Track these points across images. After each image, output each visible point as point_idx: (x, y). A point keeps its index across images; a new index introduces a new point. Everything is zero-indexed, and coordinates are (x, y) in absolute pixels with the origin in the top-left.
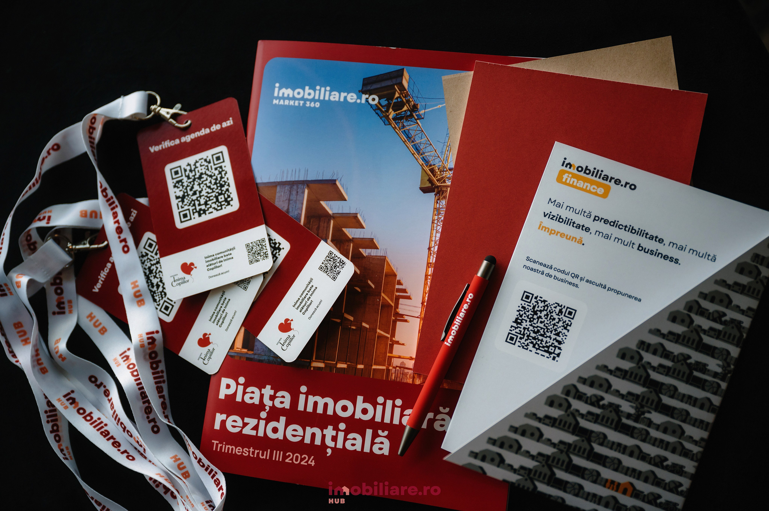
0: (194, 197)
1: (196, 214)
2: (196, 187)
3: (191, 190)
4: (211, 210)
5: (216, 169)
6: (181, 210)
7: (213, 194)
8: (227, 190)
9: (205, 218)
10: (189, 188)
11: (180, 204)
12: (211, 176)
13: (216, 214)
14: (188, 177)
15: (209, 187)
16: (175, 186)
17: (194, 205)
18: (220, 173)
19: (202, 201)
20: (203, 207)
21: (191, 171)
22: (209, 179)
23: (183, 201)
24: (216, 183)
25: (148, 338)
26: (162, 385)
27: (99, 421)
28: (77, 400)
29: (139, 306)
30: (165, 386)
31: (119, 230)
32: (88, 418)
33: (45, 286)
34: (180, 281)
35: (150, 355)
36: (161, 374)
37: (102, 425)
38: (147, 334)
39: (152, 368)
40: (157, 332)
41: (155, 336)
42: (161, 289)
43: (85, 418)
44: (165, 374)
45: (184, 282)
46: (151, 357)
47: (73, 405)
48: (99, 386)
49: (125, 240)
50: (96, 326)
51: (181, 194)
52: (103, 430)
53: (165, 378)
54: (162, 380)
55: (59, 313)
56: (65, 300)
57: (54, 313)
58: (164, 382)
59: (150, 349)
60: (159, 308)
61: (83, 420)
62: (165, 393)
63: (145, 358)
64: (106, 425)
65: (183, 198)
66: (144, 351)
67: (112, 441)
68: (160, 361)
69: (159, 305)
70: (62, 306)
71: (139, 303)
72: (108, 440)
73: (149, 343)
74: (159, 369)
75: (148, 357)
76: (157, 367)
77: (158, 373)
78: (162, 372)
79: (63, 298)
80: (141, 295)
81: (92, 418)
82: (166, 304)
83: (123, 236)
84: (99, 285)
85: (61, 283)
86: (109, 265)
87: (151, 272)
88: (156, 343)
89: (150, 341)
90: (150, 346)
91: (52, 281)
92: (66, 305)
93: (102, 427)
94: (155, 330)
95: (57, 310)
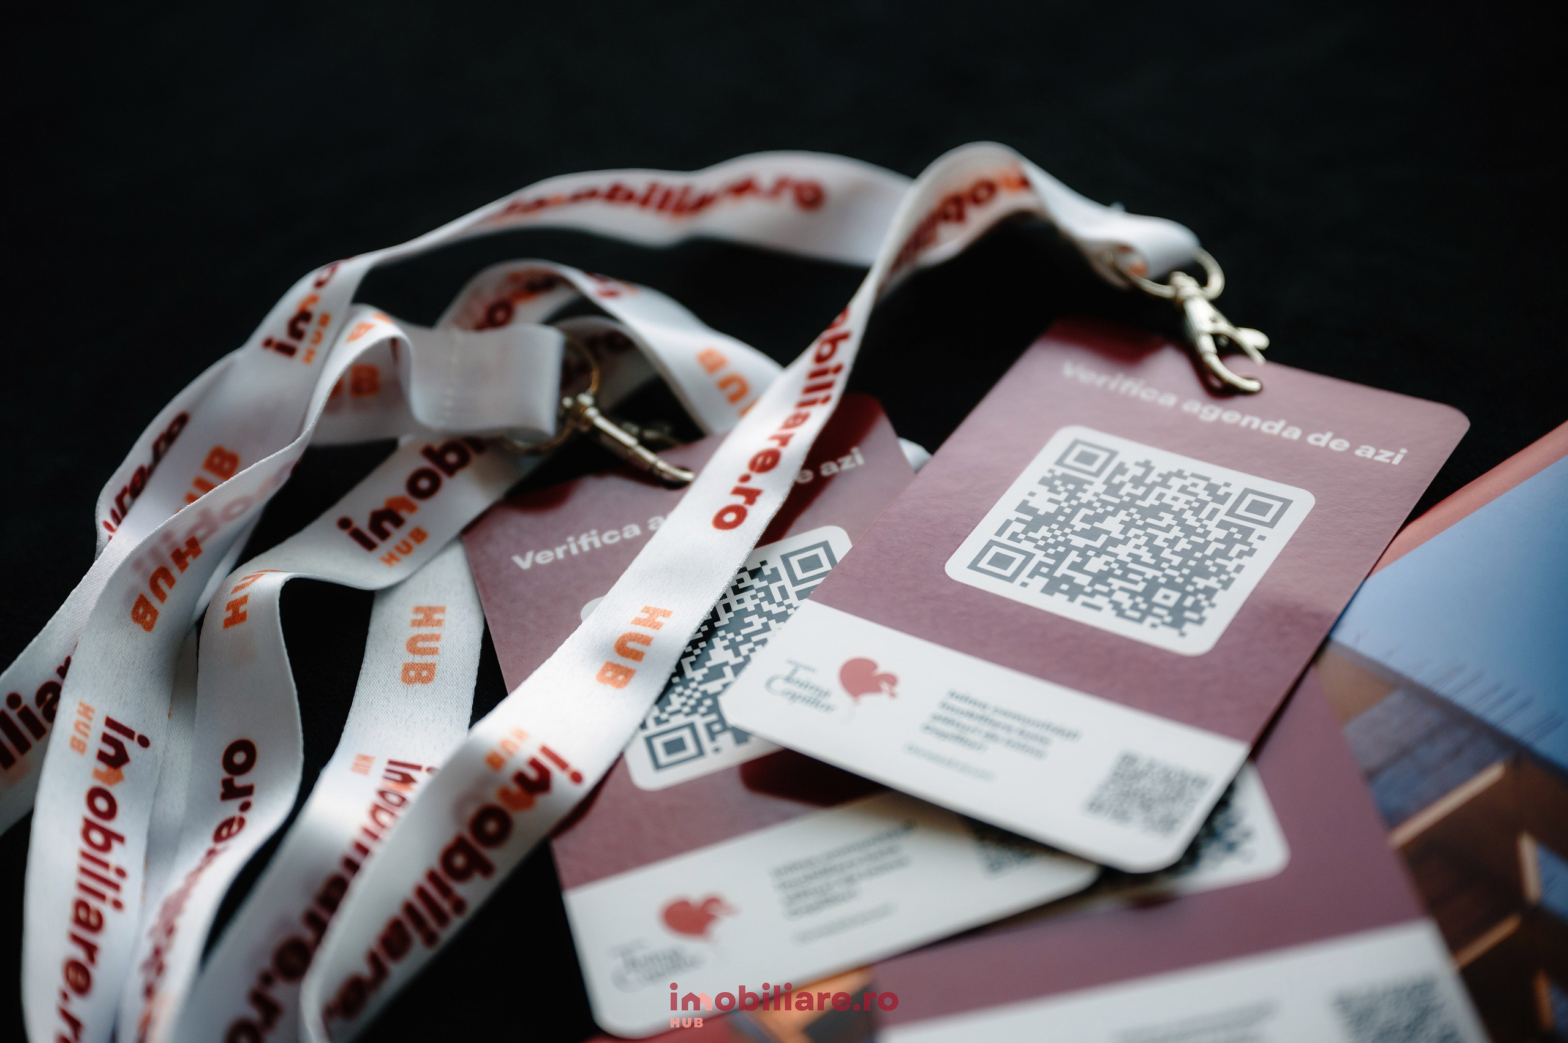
0: (1079, 542)
1: (1041, 582)
2: (1113, 525)
3: (1085, 519)
4: (1099, 600)
5: (1222, 525)
6: (1004, 539)
7: (1150, 573)
8: (1210, 592)
9: (1058, 605)
10: (1083, 512)
11: (1018, 527)
12: (1188, 531)
13: (1105, 620)
14: (1113, 489)
15: (1156, 551)
16: (1043, 481)
17: (1060, 558)
18: (1229, 541)
19: (1096, 565)
20: (1082, 579)
21: (1137, 481)
22: (1176, 531)
23: (1033, 526)
24: (1186, 554)
25: (534, 763)
26: (417, 939)
27: (112, 876)
28: (125, 769)
29: (601, 677)
30: (419, 955)
31: (766, 462)
32: (97, 837)
33: (404, 441)
34: (805, 693)
35: (488, 812)
36: (446, 905)
37: (110, 893)
38: (546, 751)
39: (447, 857)
40: (577, 778)
41: (560, 778)
42: (713, 687)
43: (89, 826)
44: (457, 923)
45: (815, 703)
46: (477, 824)
47: (103, 767)
48: (230, 791)
49: (752, 496)
50: (412, 646)
51: (1044, 507)
52: (94, 902)
53: (446, 934)
54: (432, 923)
55: (358, 536)
56: (412, 520)
57: (345, 523)
58: (430, 938)
59: (505, 794)
60: (652, 729)
61: (78, 825)
62: (400, 972)
63: (459, 806)
64: (118, 905)
65: (1037, 521)
66: (483, 782)
67: (80, 954)
68: (487, 869)
69: (658, 721)
70: (387, 526)
71: (609, 674)
72: (76, 939)
73: (520, 778)
74: (461, 889)
75: (471, 811)
76: (462, 875)
77: (446, 891)
78: (459, 906)
79: (412, 508)
80: (637, 656)
81: (106, 847)
82: (686, 734)
83: (757, 481)
84: (544, 558)
85: (451, 470)
86: (633, 531)
87: (736, 624)
88: (541, 800)
89: (532, 774)
90: (515, 788)
91: (437, 445)
92: (398, 536)
93: (102, 897)
94: (575, 764)
95: (362, 523)
